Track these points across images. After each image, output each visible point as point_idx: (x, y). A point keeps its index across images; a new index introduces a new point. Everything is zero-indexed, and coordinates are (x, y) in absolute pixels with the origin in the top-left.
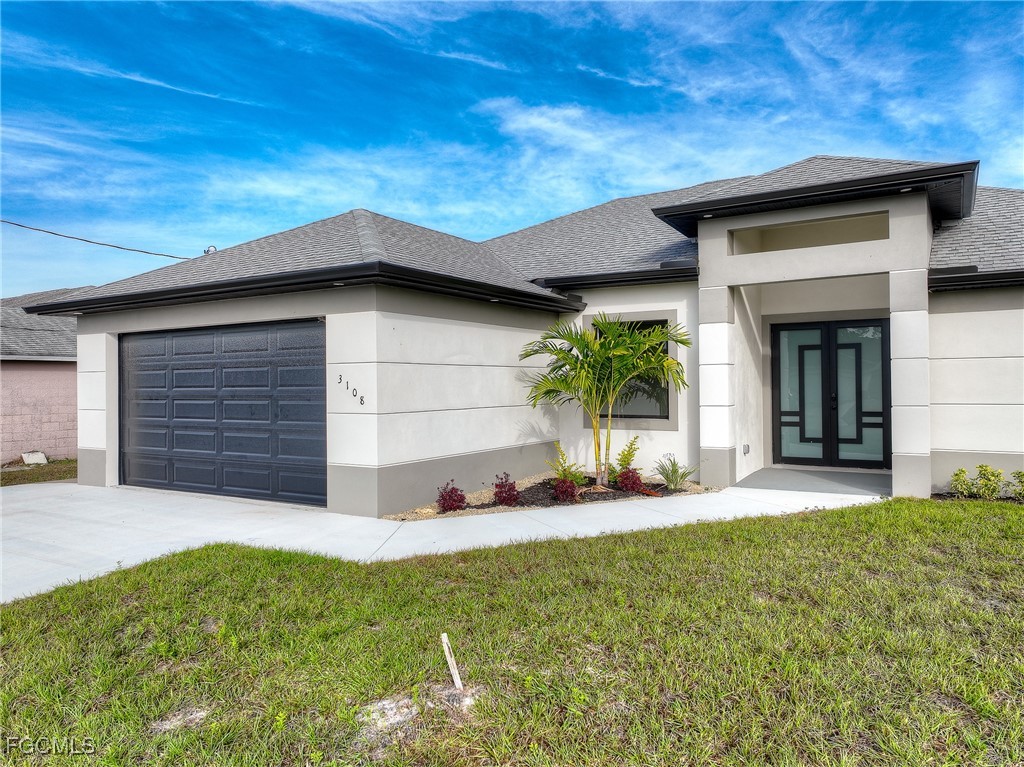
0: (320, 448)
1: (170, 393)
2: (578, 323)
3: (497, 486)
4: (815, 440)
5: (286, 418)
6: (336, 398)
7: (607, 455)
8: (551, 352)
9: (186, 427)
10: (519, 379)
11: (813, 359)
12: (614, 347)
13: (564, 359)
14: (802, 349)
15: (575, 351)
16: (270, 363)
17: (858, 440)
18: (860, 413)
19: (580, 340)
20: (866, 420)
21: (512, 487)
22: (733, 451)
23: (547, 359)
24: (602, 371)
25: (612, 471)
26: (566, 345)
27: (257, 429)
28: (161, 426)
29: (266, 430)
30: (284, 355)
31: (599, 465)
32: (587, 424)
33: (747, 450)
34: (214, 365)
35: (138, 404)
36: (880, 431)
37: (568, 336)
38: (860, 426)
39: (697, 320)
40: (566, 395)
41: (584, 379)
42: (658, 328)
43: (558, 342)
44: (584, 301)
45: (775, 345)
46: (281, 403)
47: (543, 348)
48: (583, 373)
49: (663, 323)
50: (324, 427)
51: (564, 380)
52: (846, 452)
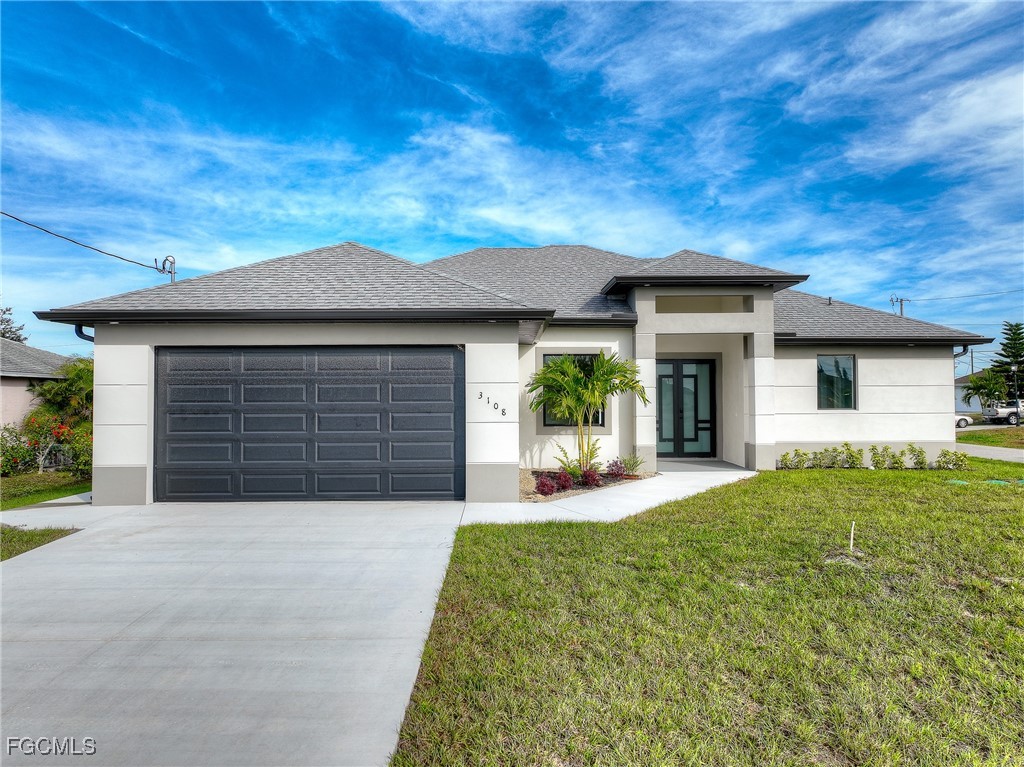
4: (669, 440)
5: (401, 428)
14: (661, 377)
16: (382, 381)
17: (696, 439)
18: (697, 421)
20: (700, 425)
27: (362, 439)
30: (399, 374)
32: (539, 432)
36: (708, 433)
38: (697, 429)
52: (689, 447)
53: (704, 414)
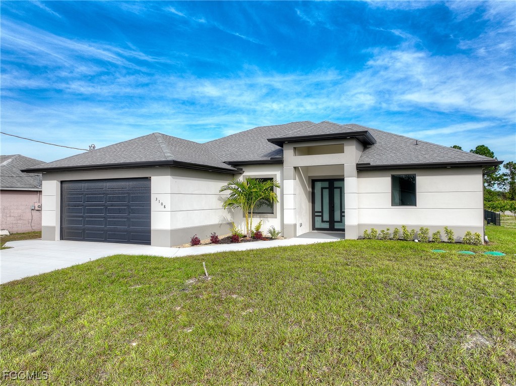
0: (148, 224)
1: (84, 204)
2: (241, 179)
3: (211, 237)
4: (327, 222)
5: (134, 213)
6: (155, 206)
7: (251, 226)
8: (231, 189)
9: (91, 217)
10: (219, 200)
11: (326, 192)
12: (253, 188)
13: (235, 192)
14: (322, 189)
15: (239, 189)
16: (128, 193)
17: (341, 221)
18: (341, 212)
19: (241, 185)
20: (343, 214)
21: (217, 237)
22: (295, 225)
23: (229, 192)
24: (249, 197)
25: (252, 232)
26: (237, 187)
27: (122, 218)
28: (80, 217)
29: (125, 218)
30: (133, 190)
31: (248, 230)
32: (244, 216)
33: (301, 225)
34: (104, 194)
35: (69, 208)
37: (237, 184)
38: (341, 216)
39: (283, 179)
40: (236, 205)
41: (242, 199)
42: (269, 181)
43: (233, 186)
44: (243, 170)
45: (313, 188)
46: (132, 208)
47: (228, 188)
48: (242, 197)
49: (271, 179)
50: (150, 216)
51: (235, 200)
52: (337, 226)
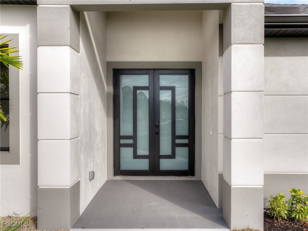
4: (144, 157)
17: (173, 156)
18: (174, 136)
20: (178, 141)
33: (92, 176)
38: (174, 146)
53: (182, 129)
